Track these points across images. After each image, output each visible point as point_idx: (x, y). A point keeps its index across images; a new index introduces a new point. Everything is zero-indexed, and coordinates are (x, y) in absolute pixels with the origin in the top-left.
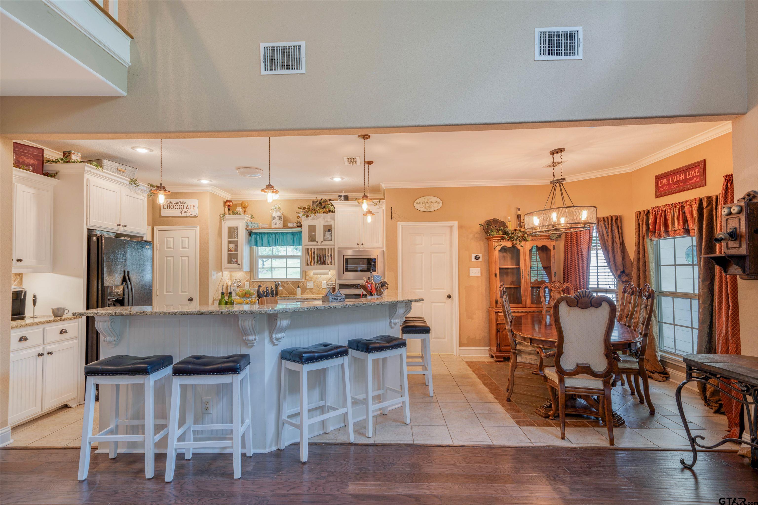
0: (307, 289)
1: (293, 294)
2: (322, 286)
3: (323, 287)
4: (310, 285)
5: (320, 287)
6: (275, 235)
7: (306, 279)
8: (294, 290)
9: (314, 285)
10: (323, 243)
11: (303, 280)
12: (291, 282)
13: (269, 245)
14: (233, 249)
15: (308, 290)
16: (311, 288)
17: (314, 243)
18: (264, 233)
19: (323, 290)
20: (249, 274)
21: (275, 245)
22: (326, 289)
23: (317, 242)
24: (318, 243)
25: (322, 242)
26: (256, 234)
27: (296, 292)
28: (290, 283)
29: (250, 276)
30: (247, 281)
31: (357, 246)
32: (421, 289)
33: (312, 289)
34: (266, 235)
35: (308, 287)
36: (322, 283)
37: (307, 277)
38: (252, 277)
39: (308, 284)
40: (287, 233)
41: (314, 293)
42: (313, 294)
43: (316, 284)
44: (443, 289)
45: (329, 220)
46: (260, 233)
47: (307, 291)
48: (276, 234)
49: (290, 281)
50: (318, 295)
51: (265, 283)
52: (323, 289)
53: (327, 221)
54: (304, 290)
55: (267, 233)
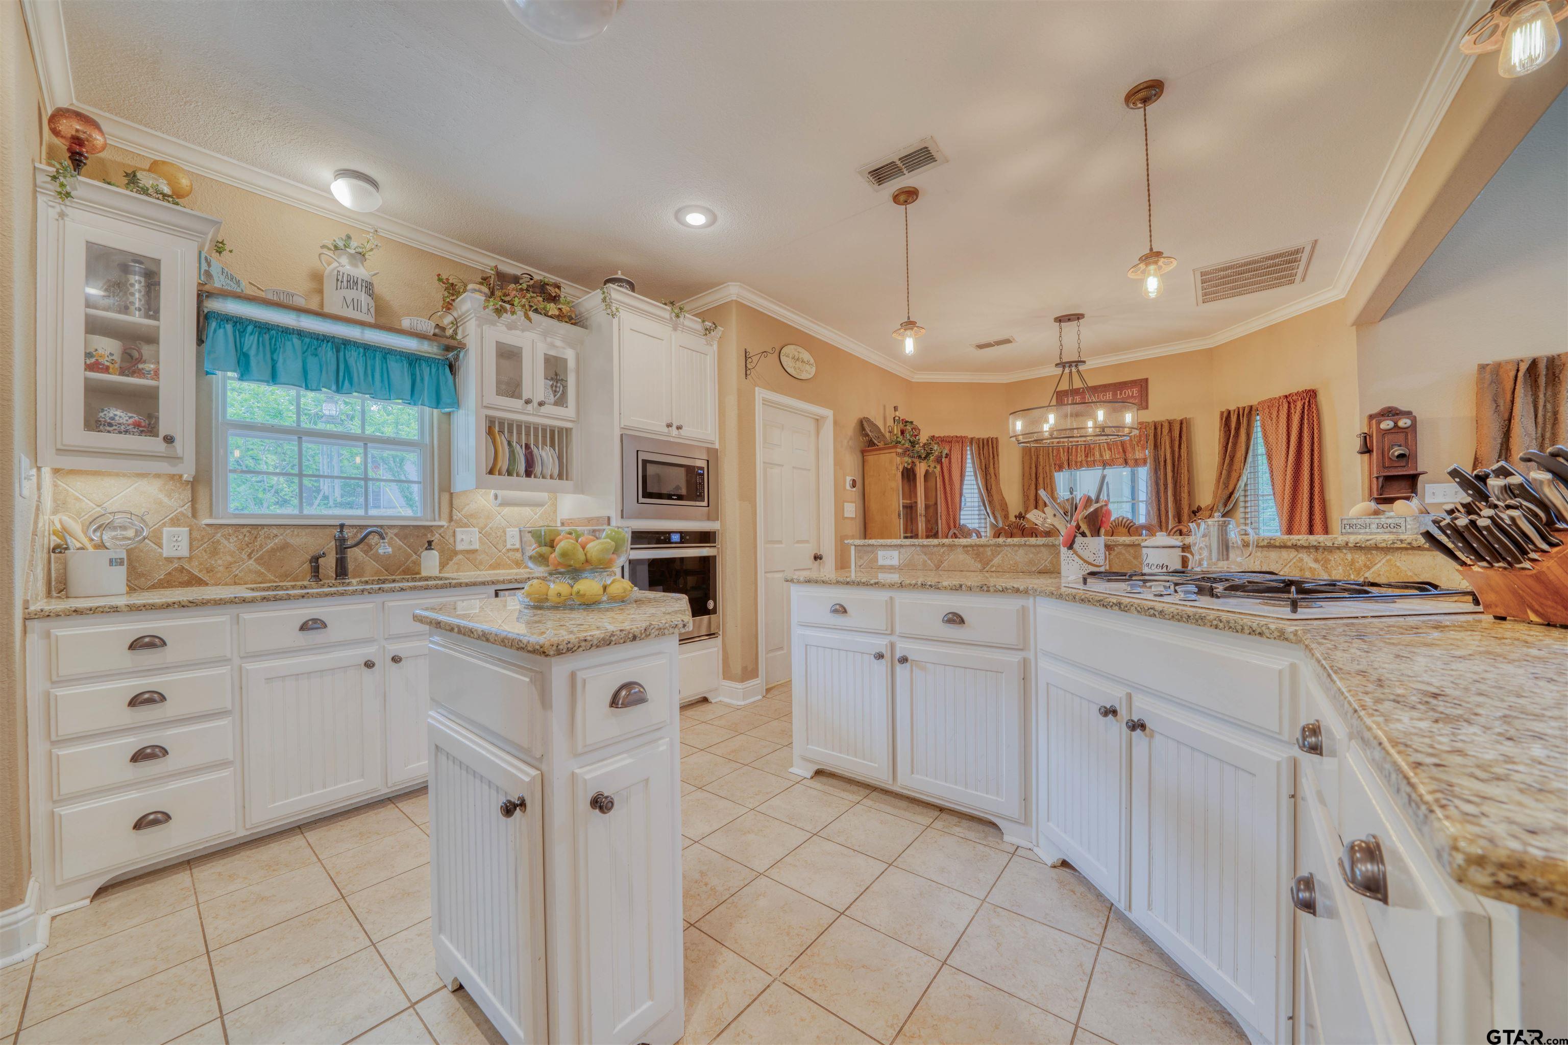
0: (456, 553)
1: (405, 572)
2: (505, 541)
3: (509, 546)
4: (467, 538)
5: (500, 547)
6: (338, 351)
7: (451, 519)
8: (410, 556)
9: (480, 539)
10: (544, 410)
11: (444, 523)
12: (396, 531)
13: (306, 382)
14: (113, 362)
15: (460, 556)
16: (472, 547)
17: (518, 404)
18: (286, 331)
19: (510, 554)
20: (188, 494)
21: (334, 387)
22: (517, 550)
23: (528, 402)
24: (529, 407)
25: (541, 404)
26: (239, 323)
27: (417, 563)
28: (391, 533)
29: (194, 501)
30: (175, 522)
31: (666, 430)
32: (780, 542)
33: (474, 552)
34: (296, 340)
35: (460, 547)
36: (504, 532)
37: (457, 515)
38: (202, 505)
39: (459, 537)
40: (387, 353)
41: (481, 563)
42: (477, 567)
43: (487, 535)
44: (807, 542)
45: (558, 343)
46: (263, 328)
47: (455, 559)
48: (341, 345)
49: (391, 527)
50: (494, 569)
51: (275, 531)
52: (509, 550)
53: (553, 346)
54: (448, 555)
55: (300, 333)
